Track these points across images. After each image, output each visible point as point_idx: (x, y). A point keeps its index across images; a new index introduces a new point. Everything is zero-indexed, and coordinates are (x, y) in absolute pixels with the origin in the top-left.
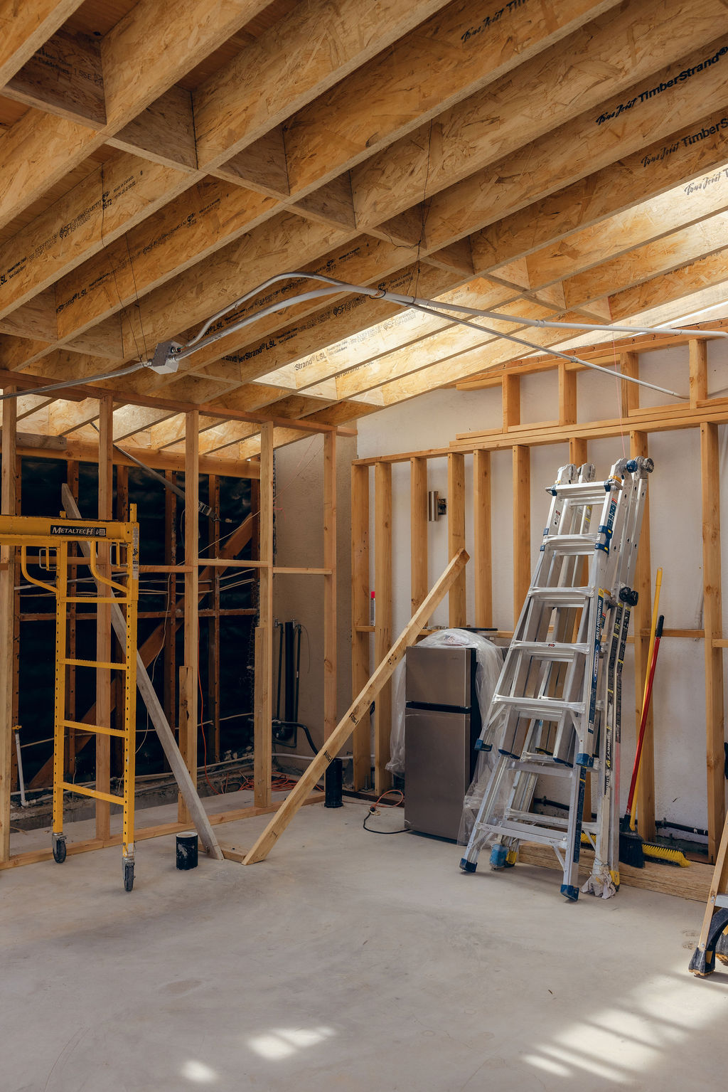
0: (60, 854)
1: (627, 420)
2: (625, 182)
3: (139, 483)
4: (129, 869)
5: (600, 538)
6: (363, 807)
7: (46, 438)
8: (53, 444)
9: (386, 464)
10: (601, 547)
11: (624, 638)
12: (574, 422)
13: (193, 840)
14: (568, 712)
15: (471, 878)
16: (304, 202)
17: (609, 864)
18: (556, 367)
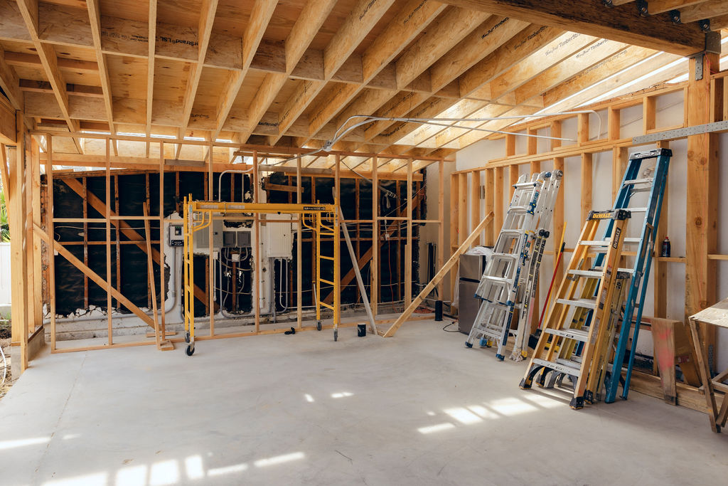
0: (319, 328)
1: (553, 153)
2: (508, 57)
3: (365, 185)
4: (336, 333)
5: (529, 208)
6: (450, 321)
7: (324, 170)
8: (327, 172)
9: (465, 174)
10: (529, 212)
11: (542, 251)
12: (535, 153)
13: (364, 326)
14: (506, 283)
15: (469, 351)
16: (372, 83)
17: (522, 348)
18: (526, 129)
